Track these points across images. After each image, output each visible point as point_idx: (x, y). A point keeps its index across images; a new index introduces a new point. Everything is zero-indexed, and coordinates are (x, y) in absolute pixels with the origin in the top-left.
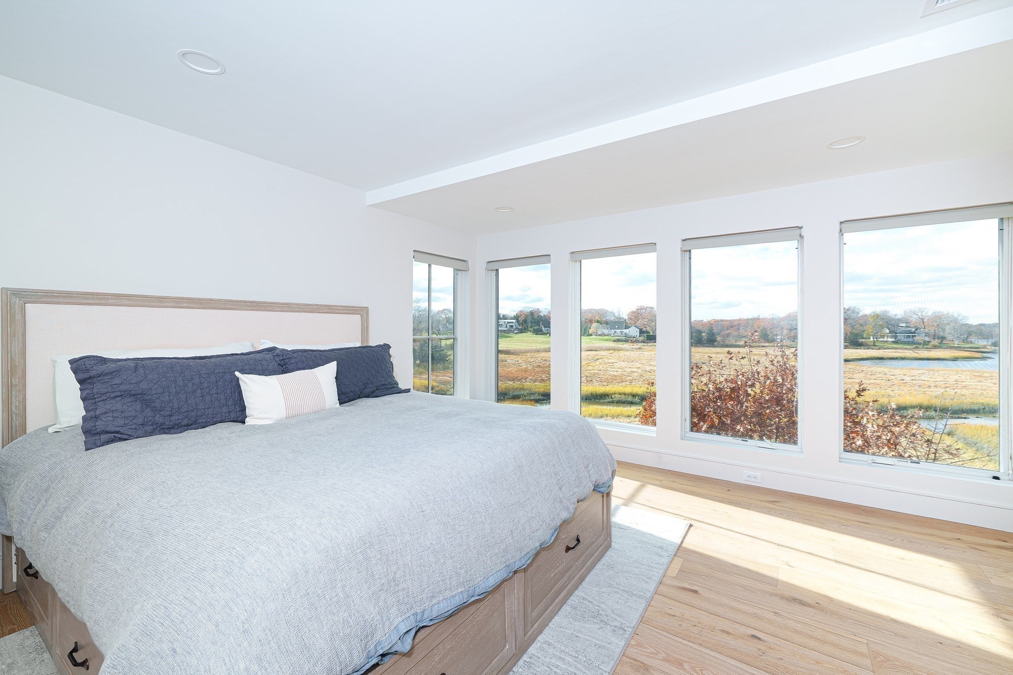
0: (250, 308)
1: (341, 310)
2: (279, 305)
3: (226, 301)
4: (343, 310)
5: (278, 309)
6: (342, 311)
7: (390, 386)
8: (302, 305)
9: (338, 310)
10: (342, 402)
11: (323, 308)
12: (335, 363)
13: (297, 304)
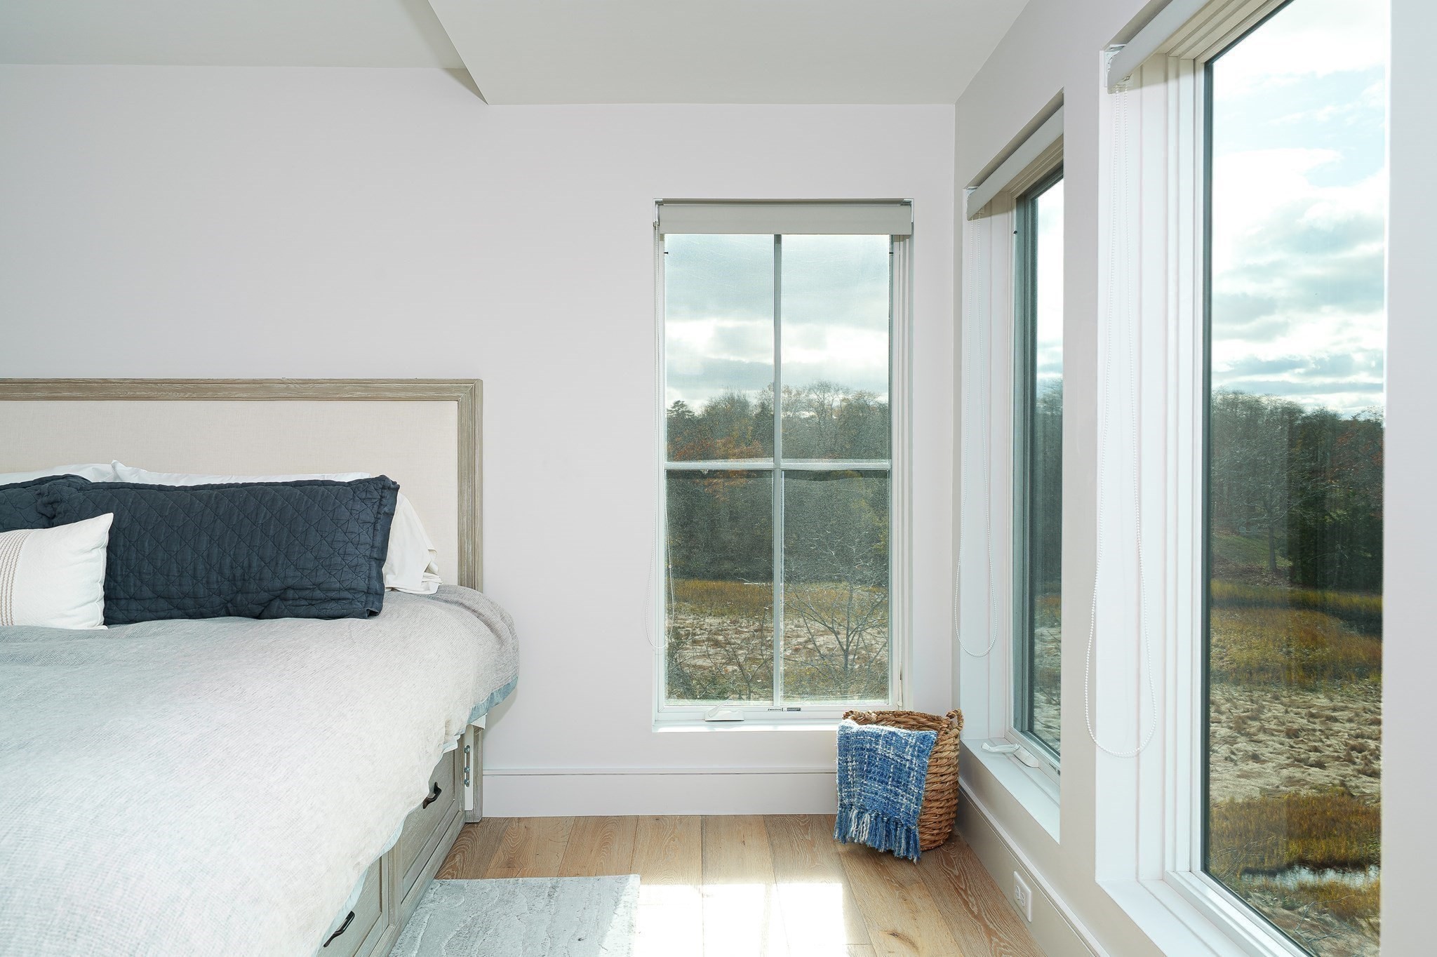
0: (182, 394)
1: (398, 390)
2: (241, 386)
3: (134, 381)
4: (405, 389)
5: (241, 395)
6: (402, 394)
7: (318, 594)
8: (292, 382)
9: (390, 390)
10: (109, 620)
11: (348, 387)
12: (107, 520)
13: (282, 382)
